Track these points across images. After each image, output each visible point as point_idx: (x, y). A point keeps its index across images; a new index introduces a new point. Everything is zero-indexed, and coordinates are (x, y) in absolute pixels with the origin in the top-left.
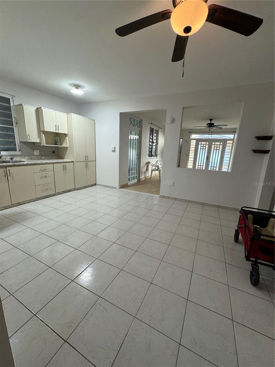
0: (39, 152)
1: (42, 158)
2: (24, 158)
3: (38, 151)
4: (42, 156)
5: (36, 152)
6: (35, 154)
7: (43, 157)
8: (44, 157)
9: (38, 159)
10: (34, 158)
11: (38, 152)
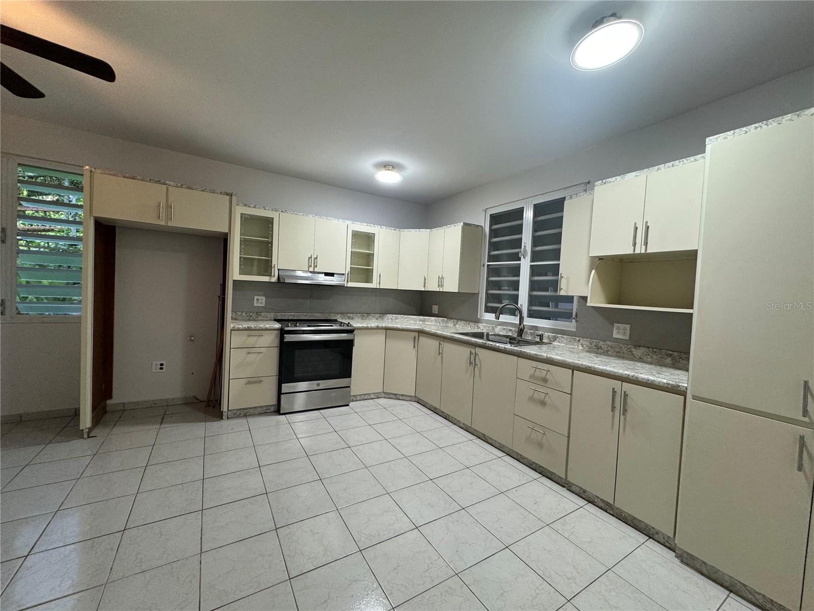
0: (628, 332)
1: (635, 351)
2: (579, 341)
3: (628, 327)
4: (637, 346)
5: (618, 328)
6: (615, 336)
7: (638, 352)
8: (642, 350)
9: (620, 355)
10: (605, 347)
11: (625, 329)
